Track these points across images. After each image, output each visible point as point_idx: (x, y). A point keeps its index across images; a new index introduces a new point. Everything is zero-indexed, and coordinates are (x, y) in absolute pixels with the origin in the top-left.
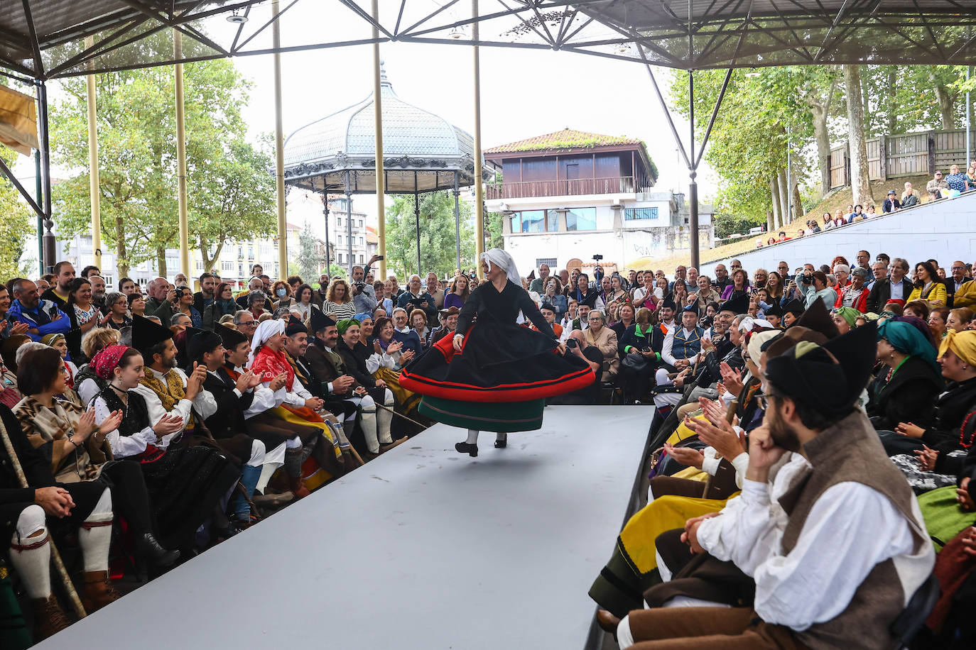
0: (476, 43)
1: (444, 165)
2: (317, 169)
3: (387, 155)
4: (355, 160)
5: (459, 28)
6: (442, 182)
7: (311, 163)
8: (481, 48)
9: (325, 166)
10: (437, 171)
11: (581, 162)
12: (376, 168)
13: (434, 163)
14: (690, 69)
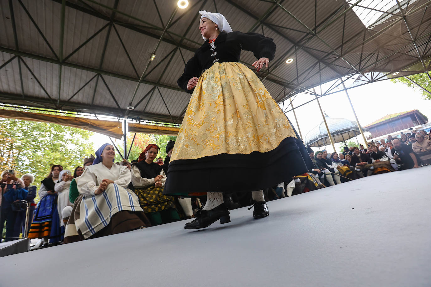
0: (345, 89)
1: (349, 130)
2: (314, 140)
3: (331, 131)
4: (324, 135)
5: (338, 86)
6: (351, 136)
7: (313, 139)
8: (347, 90)
9: (316, 139)
10: (348, 132)
11: (396, 122)
12: (329, 136)
13: (346, 130)
14: (426, 72)
